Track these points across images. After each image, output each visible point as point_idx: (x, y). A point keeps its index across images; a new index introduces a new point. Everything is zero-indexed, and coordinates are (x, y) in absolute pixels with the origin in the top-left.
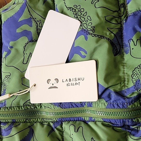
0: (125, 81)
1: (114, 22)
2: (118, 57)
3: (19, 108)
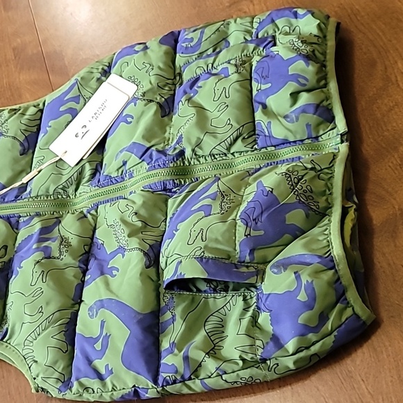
0: (169, 140)
1: (167, 88)
2: (166, 118)
3: (47, 198)
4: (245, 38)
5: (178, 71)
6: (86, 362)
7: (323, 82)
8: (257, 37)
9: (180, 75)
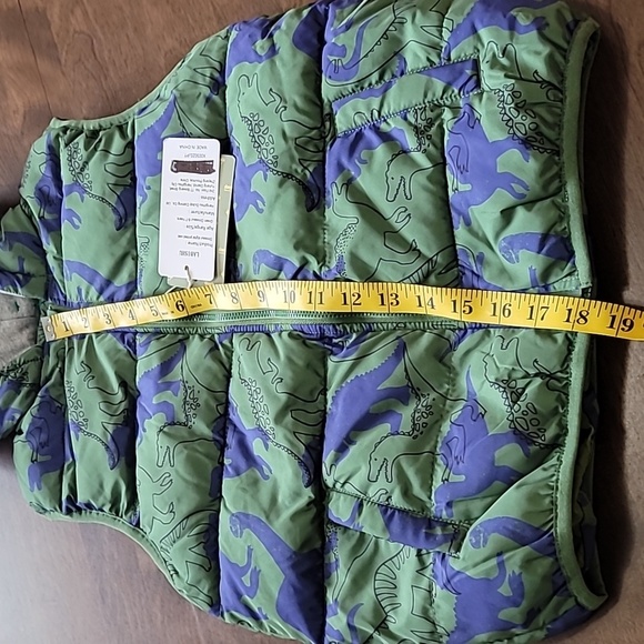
1: (311, 147)
2: (315, 213)
4: (428, 59)
5: (327, 110)
6: (235, 595)
7: (556, 184)
8: (449, 59)
9: (331, 117)
